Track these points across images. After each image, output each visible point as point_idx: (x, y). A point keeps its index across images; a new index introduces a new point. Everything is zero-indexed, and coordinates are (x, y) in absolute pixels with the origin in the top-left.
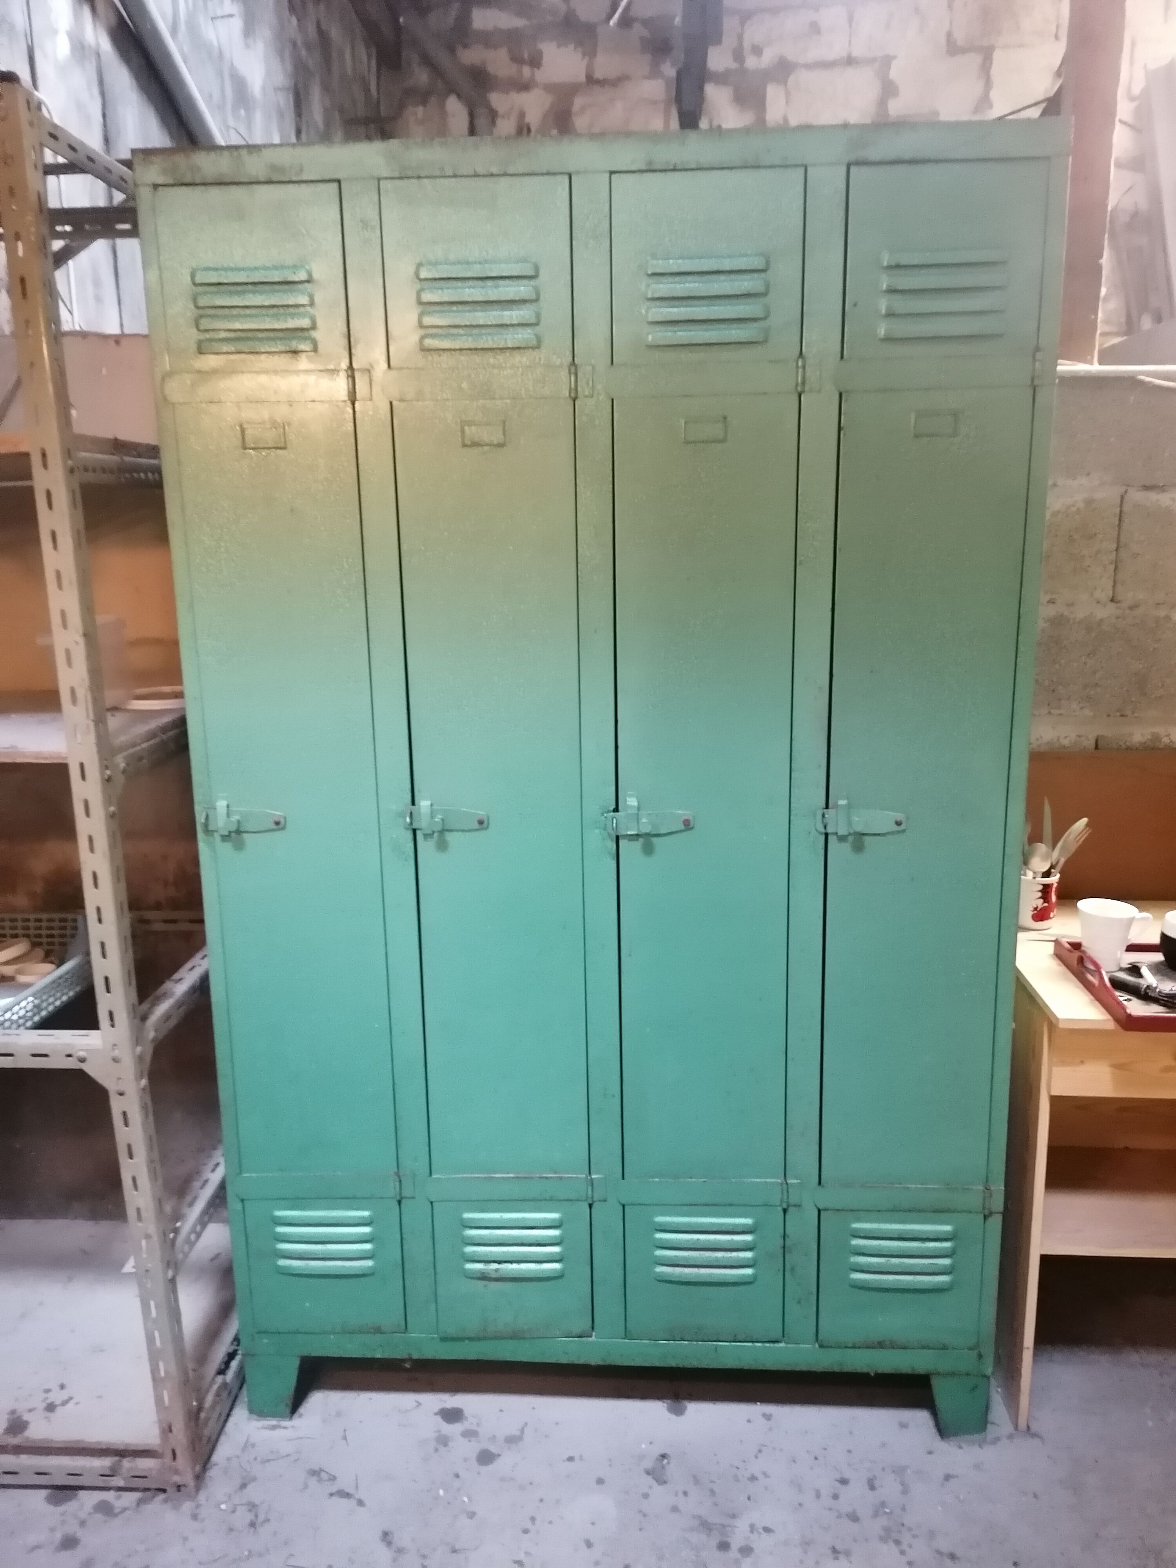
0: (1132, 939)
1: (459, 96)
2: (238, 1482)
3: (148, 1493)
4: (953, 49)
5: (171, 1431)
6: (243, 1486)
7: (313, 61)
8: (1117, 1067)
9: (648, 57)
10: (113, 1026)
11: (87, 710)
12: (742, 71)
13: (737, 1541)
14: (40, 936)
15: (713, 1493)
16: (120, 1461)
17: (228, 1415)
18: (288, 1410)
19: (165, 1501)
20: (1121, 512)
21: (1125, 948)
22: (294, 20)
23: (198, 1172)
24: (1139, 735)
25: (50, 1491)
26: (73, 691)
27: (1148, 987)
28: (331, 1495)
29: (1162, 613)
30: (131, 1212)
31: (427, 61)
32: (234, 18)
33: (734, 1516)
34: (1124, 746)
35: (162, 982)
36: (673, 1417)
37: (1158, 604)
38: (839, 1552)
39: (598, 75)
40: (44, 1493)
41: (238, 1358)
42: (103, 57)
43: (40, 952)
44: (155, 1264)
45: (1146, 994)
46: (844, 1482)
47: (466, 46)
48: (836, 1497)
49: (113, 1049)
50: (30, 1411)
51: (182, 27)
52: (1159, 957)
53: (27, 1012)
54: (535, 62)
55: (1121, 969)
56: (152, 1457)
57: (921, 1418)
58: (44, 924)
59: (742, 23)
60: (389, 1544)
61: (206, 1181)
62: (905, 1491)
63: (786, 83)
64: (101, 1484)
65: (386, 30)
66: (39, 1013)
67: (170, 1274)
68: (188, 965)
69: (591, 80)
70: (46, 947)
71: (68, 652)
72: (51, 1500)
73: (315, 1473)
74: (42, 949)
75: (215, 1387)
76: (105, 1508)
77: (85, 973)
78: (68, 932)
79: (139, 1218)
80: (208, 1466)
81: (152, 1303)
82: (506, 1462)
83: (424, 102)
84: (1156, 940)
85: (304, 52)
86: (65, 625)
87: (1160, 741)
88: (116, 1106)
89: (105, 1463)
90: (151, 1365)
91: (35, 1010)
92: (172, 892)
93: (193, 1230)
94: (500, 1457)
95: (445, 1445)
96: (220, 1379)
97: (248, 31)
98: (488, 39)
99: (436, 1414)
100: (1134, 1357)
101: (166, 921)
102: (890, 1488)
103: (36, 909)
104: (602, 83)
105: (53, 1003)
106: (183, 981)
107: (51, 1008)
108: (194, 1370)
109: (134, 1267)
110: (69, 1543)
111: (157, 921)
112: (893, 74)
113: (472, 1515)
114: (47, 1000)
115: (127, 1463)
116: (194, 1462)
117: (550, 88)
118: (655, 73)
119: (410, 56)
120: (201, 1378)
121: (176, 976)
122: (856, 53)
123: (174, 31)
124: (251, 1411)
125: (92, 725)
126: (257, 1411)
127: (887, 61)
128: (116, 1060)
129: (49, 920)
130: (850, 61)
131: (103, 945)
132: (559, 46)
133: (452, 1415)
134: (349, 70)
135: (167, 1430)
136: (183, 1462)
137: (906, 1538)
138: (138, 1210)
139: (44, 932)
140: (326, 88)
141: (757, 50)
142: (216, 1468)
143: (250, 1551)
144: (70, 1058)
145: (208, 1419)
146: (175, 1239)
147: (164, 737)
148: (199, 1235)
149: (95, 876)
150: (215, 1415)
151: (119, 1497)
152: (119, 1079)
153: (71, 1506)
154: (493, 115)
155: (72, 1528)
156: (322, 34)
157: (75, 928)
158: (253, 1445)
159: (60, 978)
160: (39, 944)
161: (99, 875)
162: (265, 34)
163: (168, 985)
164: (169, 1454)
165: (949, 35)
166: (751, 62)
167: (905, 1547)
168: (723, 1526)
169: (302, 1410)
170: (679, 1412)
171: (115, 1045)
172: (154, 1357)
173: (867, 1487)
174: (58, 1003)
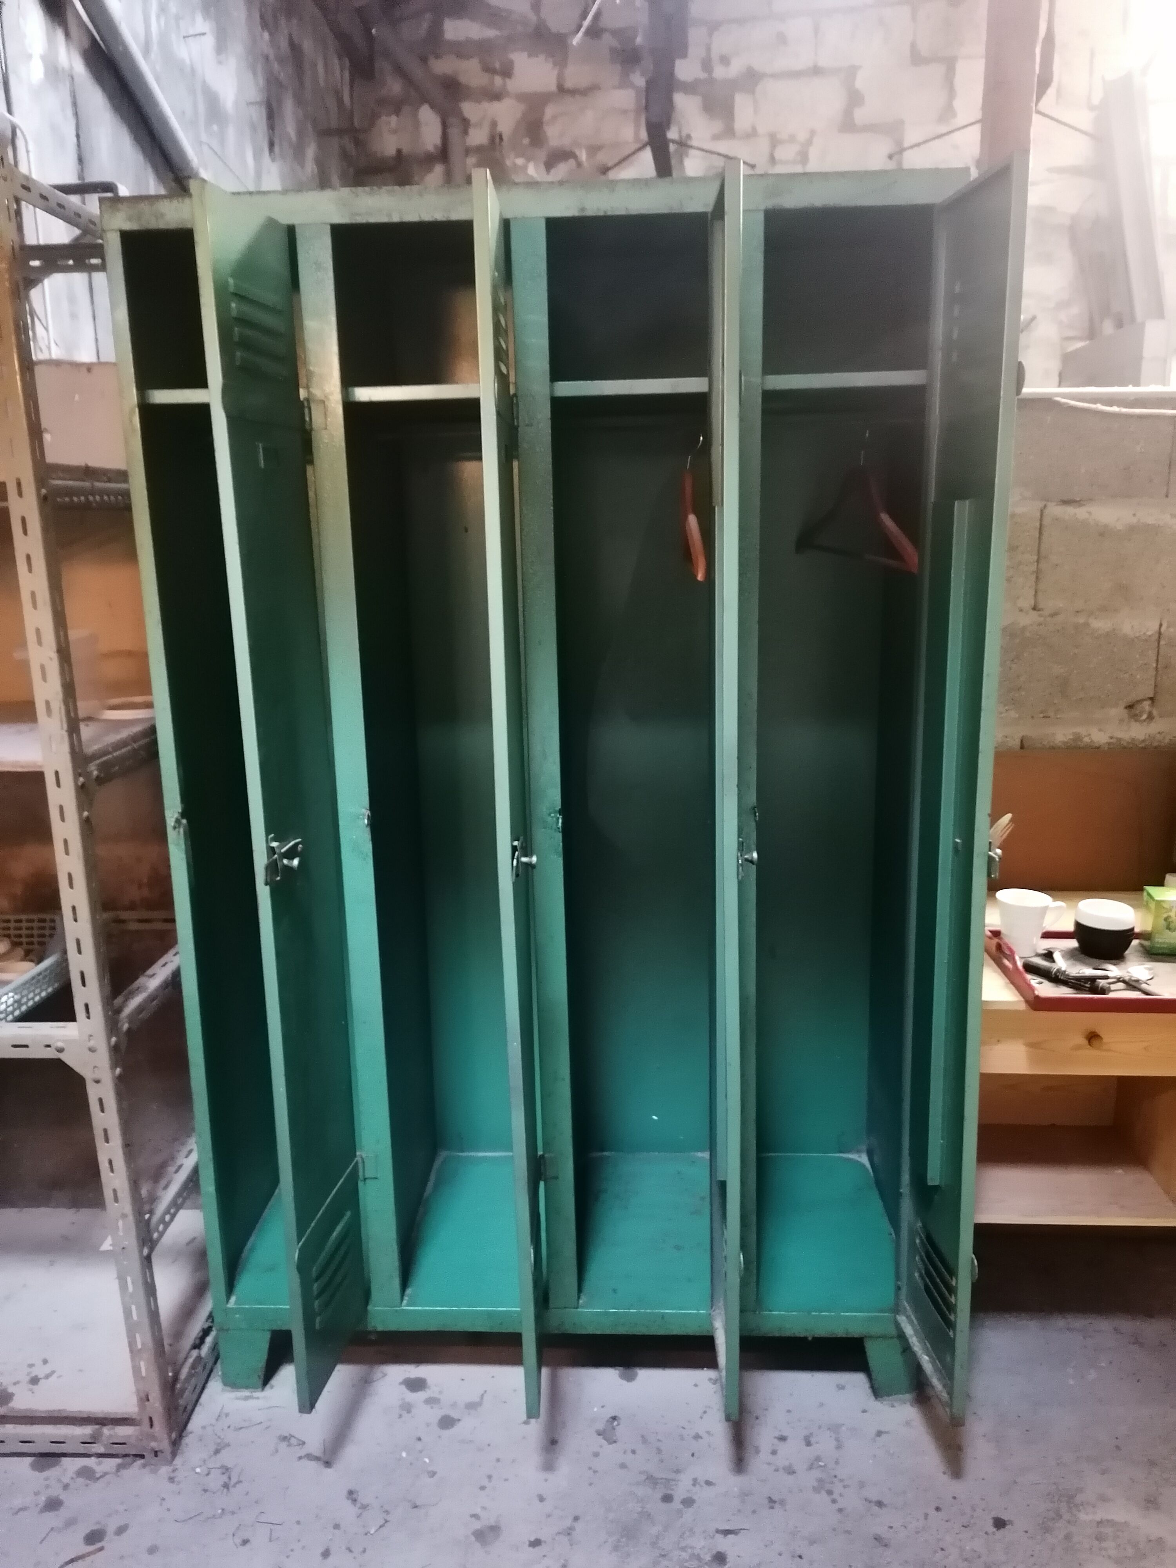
0: (1047, 927)
1: (432, 107)
2: (212, 1448)
3: (128, 1460)
4: (917, 58)
5: (148, 1400)
6: (217, 1452)
7: (284, 74)
8: (1032, 1045)
9: (618, 67)
10: (88, 1017)
11: (61, 721)
12: (711, 81)
13: (680, 1492)
14: (20, 936)
15: (659, 1451)
16: (101, 1429)
17: (203, 1388)
18: (260, 1382)
19: (144, 1466)
20: (1041, 525)
21: (1040, 935)
22: (266, 35)
23: (173, 1158)
24: (1061, 735)
25: (33, 1458)
26: (48, 703)
27: (1058, 971)
28: (300, 1458)
29: (1081, 620)
30: (108, 1194)
31: (400, 71)
32: (206, 36)
33: (678, 1471)
34: (1048, 746)
35: (137, 978)
36: (624, 1382)
37: (1077, 612)
38: (775, 1502)
39: (569, 84)
40: (30, 1460)
41: (213, 1334)
42: (76, 79)
43: (20, 951)
44: (131, 1241)
45: (1057, 977)
46: (783, 1439)
47: (437, 57)
48: (774, 1453)
49: (89, 1040)
50: (15, 1384)
51: (155, 48)
52: (1073, 943)
53: (8, 1007)
54: (507, 72)
55: (1038, 955)
56: (130, 1425)
57: (856, 1381)
58: (24, 924)
59: (710, 34)
60: (355, 1501)
61: (181, 1166)
62: (839, 1447)
63: (753, 92)
64: (82, 1451)
65: (359, 40)
66: (19, 1008)
67: (146, 1251)
68: (161, 961)
69: (562, 90)
70: (25, 946)
71: (43, 668)
72: (35, 1467)
73: (284, 1439)
74: (22, 949)
75: (190, 1361)
76: (87, 1474)
77: (62, 969)
78: (47, 932)
79: (116, 1200)
80: (184, 1434)
81: (129, 1279)
82: (466, 1426)
83: (397, 112)
84: (1070, 928)
85: (276, 66)
86: (40, 643)
87: (1081, 741)
88: (93, 1093)
89: (86, 1431)
90: (128, 1337)
91: (16, 1005)
92: (146, 892)
93: (167, 1212)
94: (460, 1422)
95: (409, 1412)
96: (195, 1353)
97: (221, 48)
98: (461, 50)
99: (401, 1384)
100: (1060, 1322)
101: (141, 921)
102: (825, 1445)
103: (16, 911)
104: (573, 92)
105: (33, 999)
106: (156, 976)
107: (31, 1003)
108: (170, 1345)
109: (111, 1245)
110: (53, 1505)
111: (132, 921)
112: (859, 84)
113: (433, 1474)
114: (27, 996)
115: (106, 1431)
116: (170, 1430)
117: (522, 97)
118: (624, 83)
119: (382, 65)
120: (178, 1352)
121: (150, 972)
122: (823, 62)
123: (146, 51)
124: (225, 1384)
125: (65, 735)
126: (231, 1384)
127: (852, 71)
128: (92, 1050)
129: (28, 921)
130: (816, 71)
131: (78, 942)
132: (530, 56)
133: (416, 1385)
134: (322, 83)
135: (145, 1399)
136: (159, 1428)
137: (838, 1489)
138: (115, 1191)
139: (24, 932)
140: (299, 101)
141: (725, 60)
142: (190, 1435)
143: (223, 1510)
144: (49, 1049)
145: (183, 1391)
146: (150, 1219)
147: (135, 746)
148: (173, 1217)
149: (70, 876)
150: (190, 1388)
151: (99, 1464)
152: (95, 1067)
153: (53, 1473)
154: (466, 124)
155: (56, 1491)
156: (295, 47)
157: (54, 928)
158: (227, 1415)
159: (40, 974)
160: (20, 944)
161: (74, 876)
162: (237, 48)
163: (141, 980)
164: (146, 1422)
165: (913, 45)
166: (720, 72)
167: (836, 1496)
168: (668, 1480)
169: (274, 1382)
170: (630, 1379)
171: (91, 1036)
172: (131, 1330)
173: (803, 1443)
174: (37, 999)
